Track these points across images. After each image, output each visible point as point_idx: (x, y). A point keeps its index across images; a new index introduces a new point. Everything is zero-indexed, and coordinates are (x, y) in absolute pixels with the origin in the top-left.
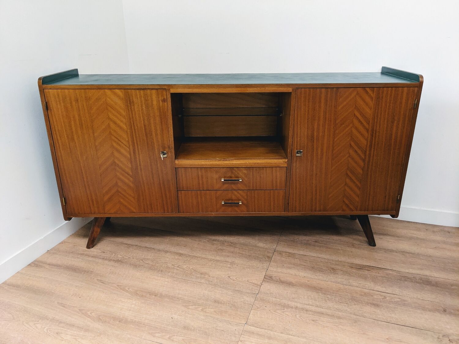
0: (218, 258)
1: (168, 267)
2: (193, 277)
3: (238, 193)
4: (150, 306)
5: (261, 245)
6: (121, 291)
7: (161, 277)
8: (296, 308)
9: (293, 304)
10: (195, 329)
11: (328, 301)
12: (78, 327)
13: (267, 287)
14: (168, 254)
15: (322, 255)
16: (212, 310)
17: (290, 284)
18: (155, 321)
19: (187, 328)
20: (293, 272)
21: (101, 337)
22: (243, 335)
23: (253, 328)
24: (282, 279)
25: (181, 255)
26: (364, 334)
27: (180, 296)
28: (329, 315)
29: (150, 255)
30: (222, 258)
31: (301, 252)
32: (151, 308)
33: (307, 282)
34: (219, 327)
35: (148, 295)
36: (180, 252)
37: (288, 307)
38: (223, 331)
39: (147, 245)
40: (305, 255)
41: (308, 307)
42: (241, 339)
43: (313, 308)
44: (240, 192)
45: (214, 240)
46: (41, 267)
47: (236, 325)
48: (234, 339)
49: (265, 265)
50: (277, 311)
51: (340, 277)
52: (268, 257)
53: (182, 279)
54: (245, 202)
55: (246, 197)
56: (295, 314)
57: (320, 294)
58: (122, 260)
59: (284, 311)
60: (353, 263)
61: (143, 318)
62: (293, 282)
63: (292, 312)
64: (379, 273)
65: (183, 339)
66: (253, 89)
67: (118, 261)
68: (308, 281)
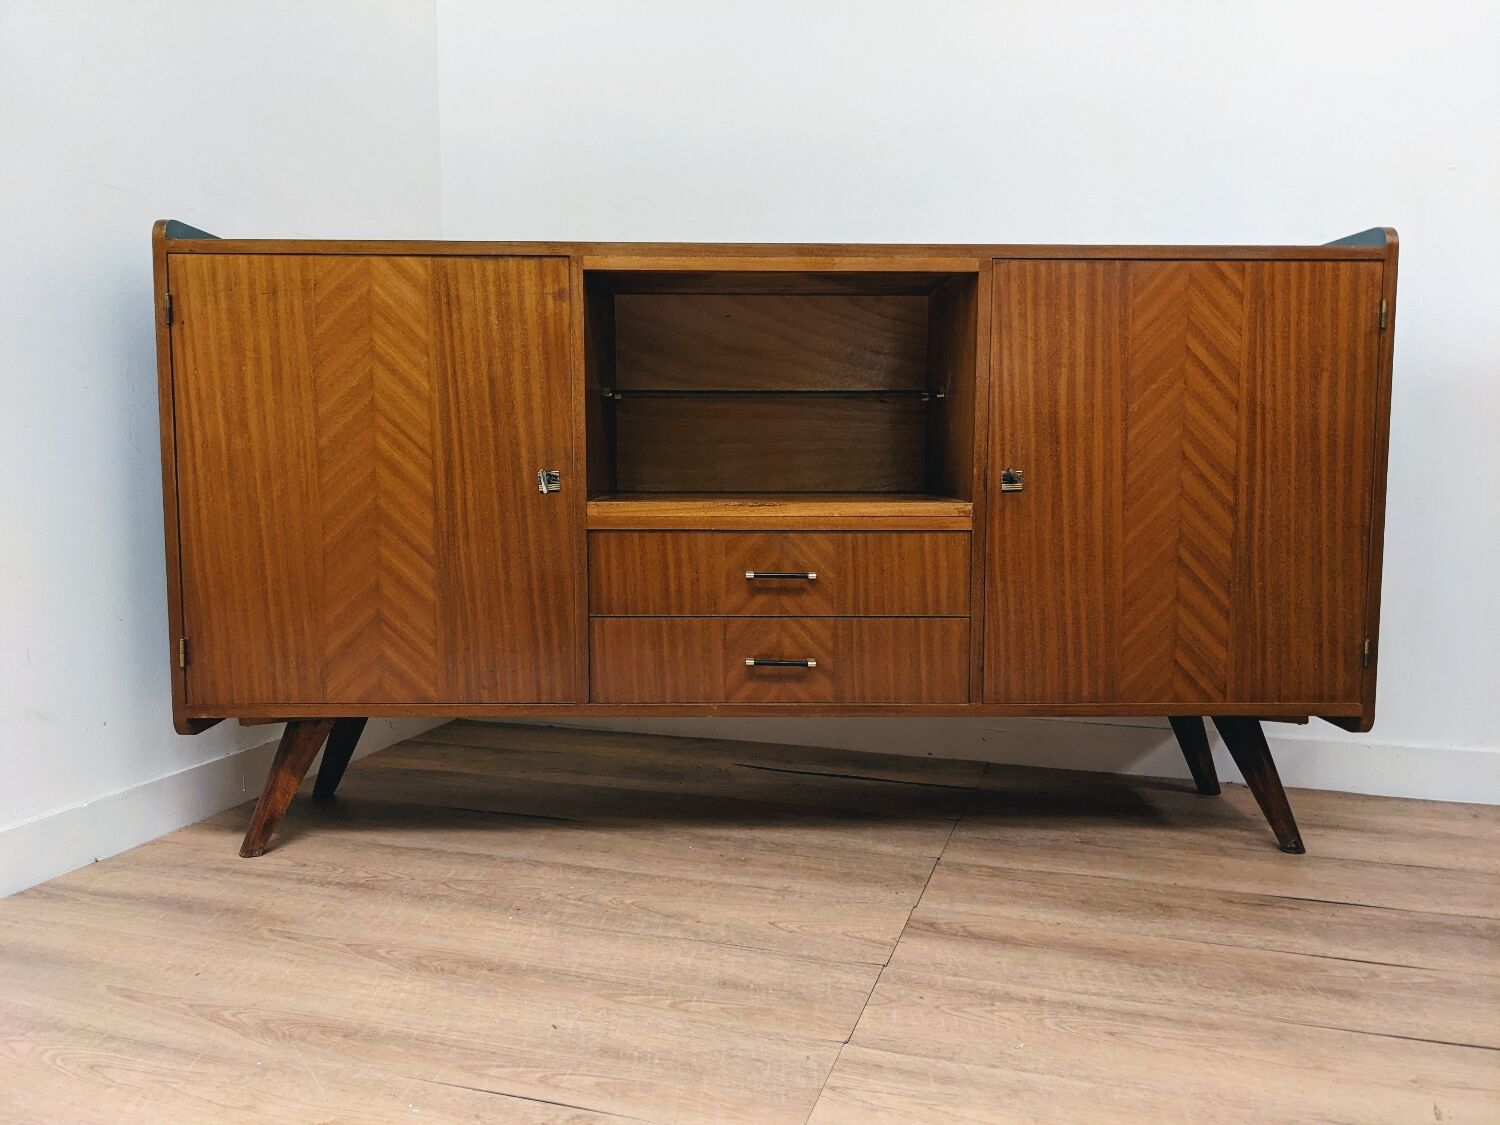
0: (727, 879)
1: (539, 900)
2: (635, 923)
3: (803, 627)
4: (469, 995)
5: (886, 848)
6: (360, 957)
7: (512, 923)
8: (1039, 1001)
9: (1022, 991)
10: (645, 1055)
11: (1158, 983)
12: (178, 1051)
13: (917, 949)
14: (540, 871)
16: (712, 1006)
17: (1005, 941)
18: (488, 1036)
19: (615, 1053)
20: (1014, 912)
21: (267, 1077)
22: (841, 1071)
23: (875, 1055)
24: (972, 929)
25: (589, 871)
26: (1319, 1068)
27: (588, 972)
28: (1168, 1020)
29: (474, 873)
30: (746, 880)
31: (1036, 867)
32: (474, 1000)
33: (1067, 936)
34: (743, 1050)
35: (462, 969)
36: (590, 864)
37: (1007, 997)
38: (758, 1060)
39: (466, 848)
40: (1051, 873)
41: (1084, 999)
42: (833, 1082)
43: (1106, 1002)
44: (809, 622)
45: (711, 838)
46: (64, 898)
47: (809, 1044)
48: (802, 1082)
49: (908, 896)
50: (965, 1009)
51: (1191, 924)
52: (916, 877)
53: (595, 929)
54: (828, 662)
55: (830, 645)
56: (1039, 1017)
57: (1126, 966)
58: (370, 883)
60: (1231, 892)
61: (440, 1027)
62: (1018, 936)
63: (1026, 1012)
64: (1334, 915)
65: (598, 1084)
67: (355, 886)
68: (1073, 934)
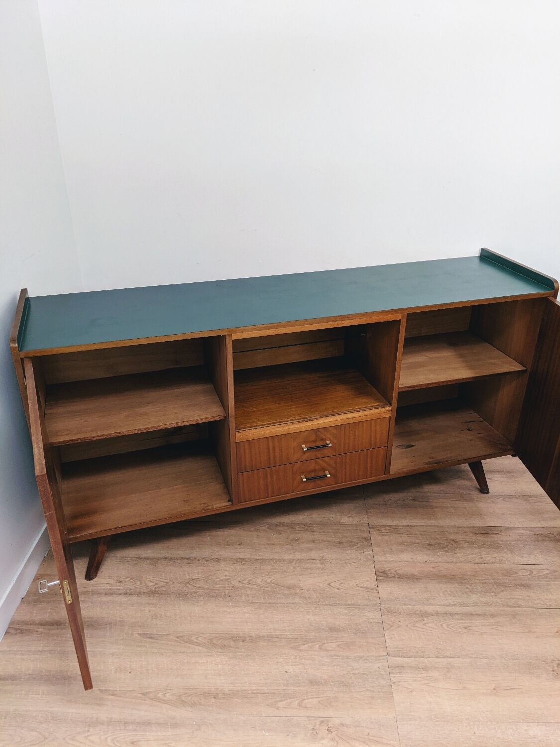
0: (298, 556)
1: (235, 588)
2: (279, 596)
3: (324, 461)
4: (245, 660)
5: (345, 519)
6: (188, 645)
7: (233, 606)
8: (437, 614)
9: (430, 609)
10: (326, 681)
11: (470, 594)
12: (159, 724)
13: (388, 590)
14: (223, 564)
15: (432, 521)
16: (334, 645)
17: (411, 578)
18: (266, 684)
19: (316, 682)
20: (408, 556)
21: (203, 730)
22: (392, 673)
23: (399, 660)
24: (399, 572)
25: (242, 561)
26: (530, 631)
27: (279, 633)
28: (480, 615)
29: (195, 571)
30: (303, 555)
31: (405, 522)
32: (248, 663)
34: (356, 669)
35: (232, 643)
36: (238, 555)
37: (427, 614)
38: (364, 674)
39: (181, 553)
40: (411, 526)
41: (450, 609)
42: (393, 680)
43: (457, 609)
44: (326, 459)
45: (277, 525)
47: (376, 660)
48: (383, 682)
49: (368, 552)
50: (416, 625)
51: (468, 552)
52: (366, 539)
53: (266, 603)
54: (333, 471)
55: (334, 465)
56: (440, 623)
57: (456, 584)
58: (157, 589)
59: (425, 622)
60: (473, 527)
61: (246, 682)
62: (416, 573)
63: (436, 622)
64: (510, 536)
65: (319, 702)
66: (350, 321)
67: (152, 593)
68: (433, 568)
